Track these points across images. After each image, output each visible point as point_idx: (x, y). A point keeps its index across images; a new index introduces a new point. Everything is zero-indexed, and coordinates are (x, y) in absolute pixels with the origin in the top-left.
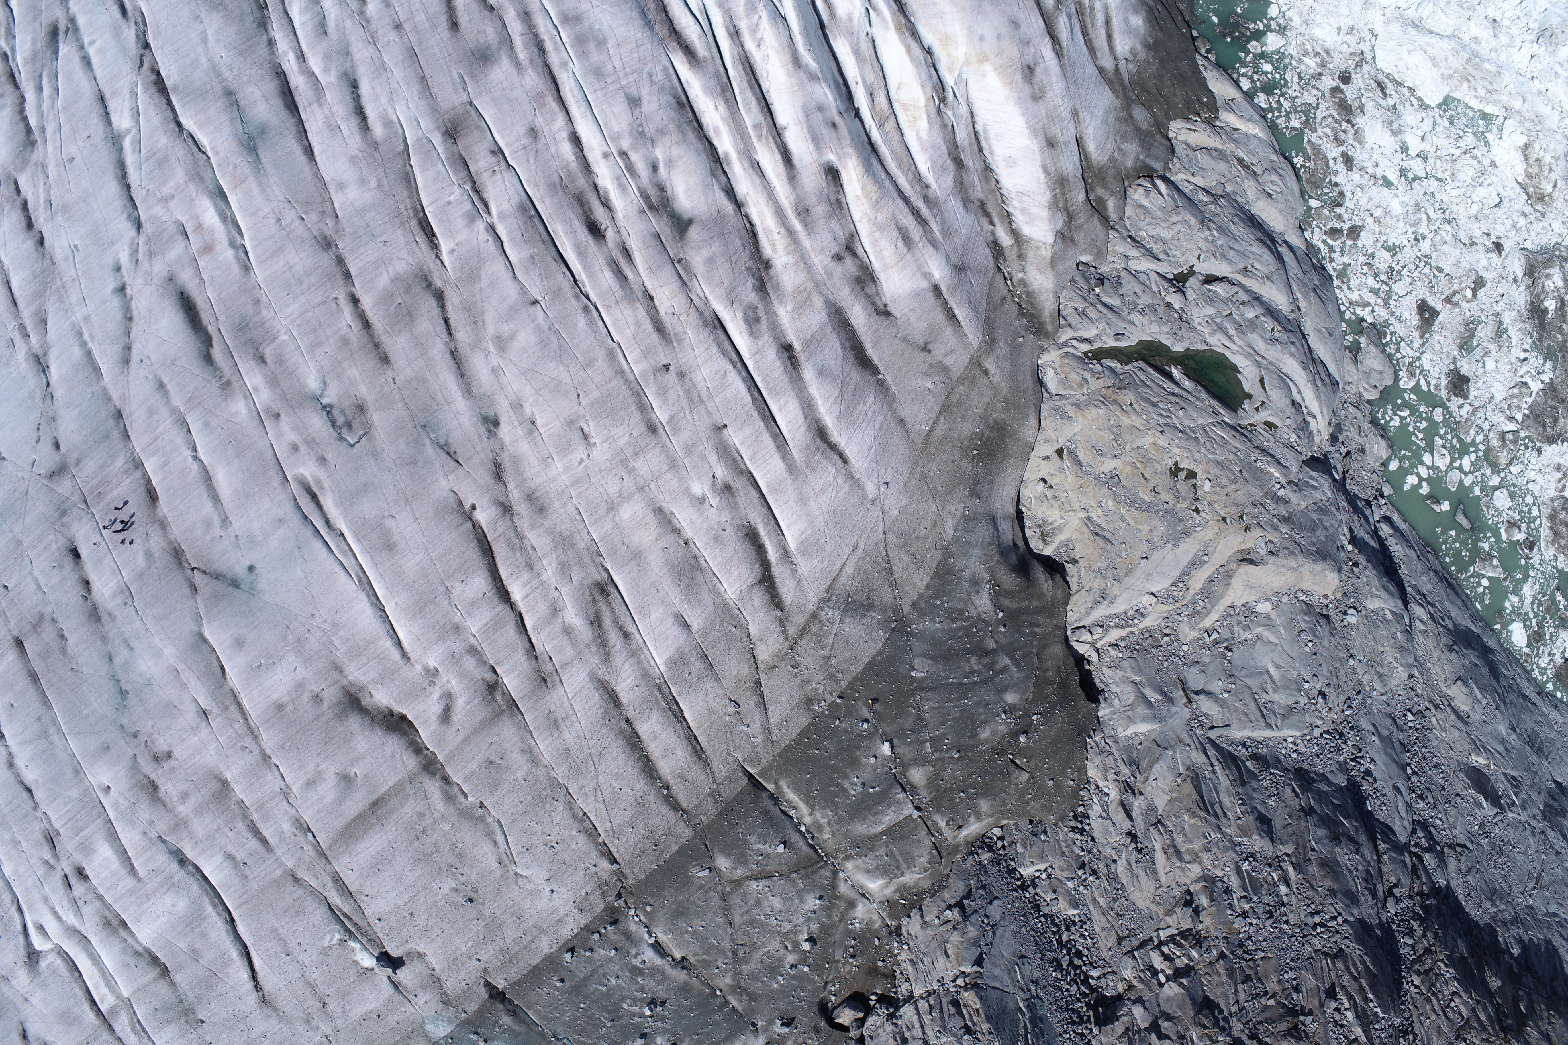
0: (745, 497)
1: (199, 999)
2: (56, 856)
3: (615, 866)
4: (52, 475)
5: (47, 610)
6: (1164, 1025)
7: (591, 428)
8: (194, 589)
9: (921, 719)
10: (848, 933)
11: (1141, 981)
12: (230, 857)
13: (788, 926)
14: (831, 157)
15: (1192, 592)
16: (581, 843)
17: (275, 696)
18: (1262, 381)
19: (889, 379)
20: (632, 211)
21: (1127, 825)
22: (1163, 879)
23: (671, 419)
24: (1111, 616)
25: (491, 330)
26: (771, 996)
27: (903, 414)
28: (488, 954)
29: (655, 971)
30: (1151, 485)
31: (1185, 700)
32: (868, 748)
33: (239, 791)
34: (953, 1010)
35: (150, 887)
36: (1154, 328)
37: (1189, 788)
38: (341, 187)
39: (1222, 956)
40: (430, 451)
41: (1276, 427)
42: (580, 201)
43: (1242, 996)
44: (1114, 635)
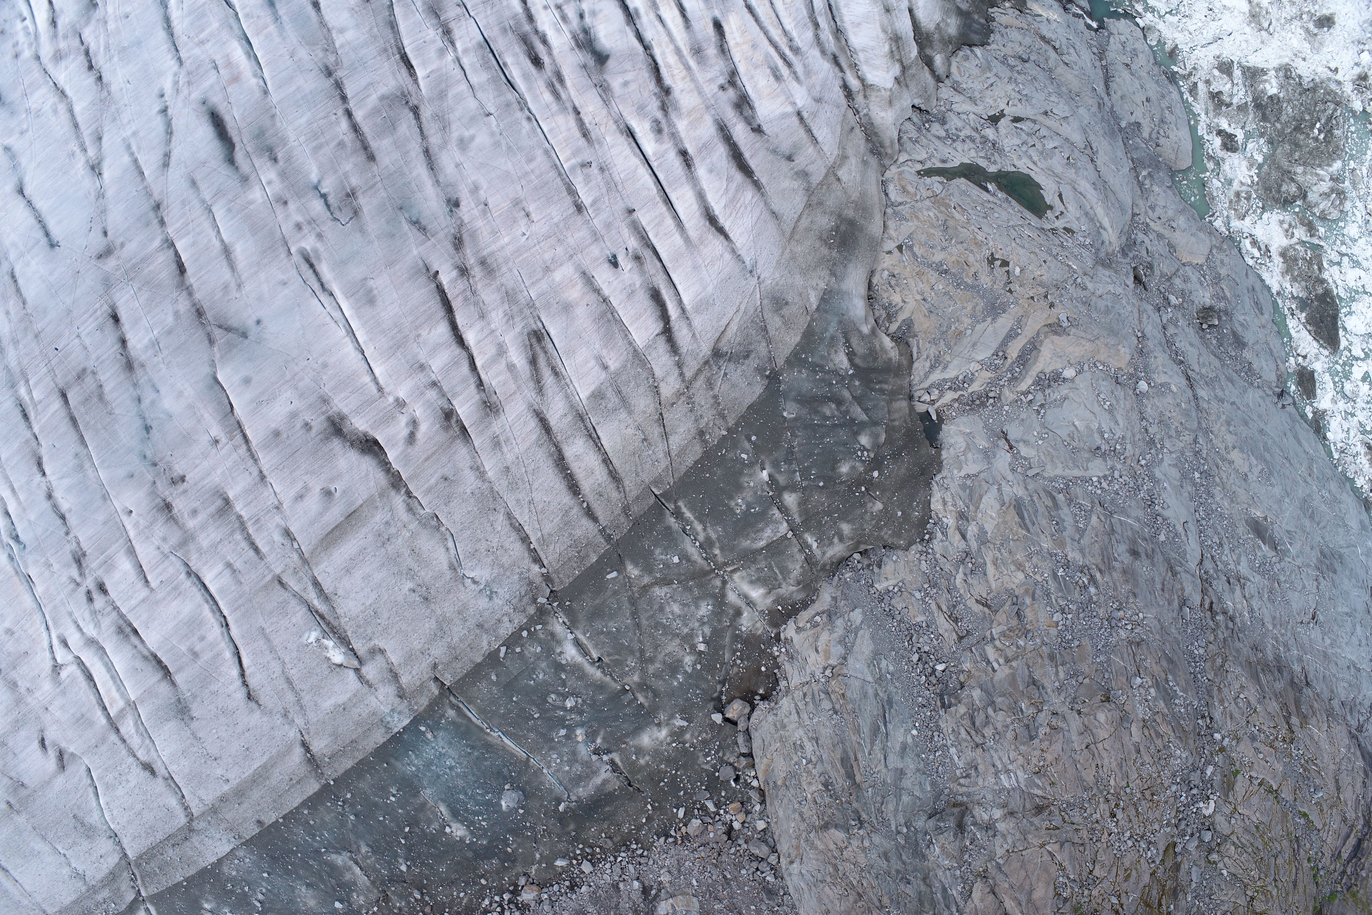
0: (651, 265)
1: (195, 697)
2: (82, 574)
3: (544, 570)
4: (100, 257)
5: (90, 364)
6: (999, 700)
7: (531, 208)
8: (211, 342)
9: (792, 453)
10: (736, 638)
11: (979, 670)
12: (229, 565)
13: (686, 630)
14: (717, 13)
15: (1009, 361)
16: (517, 549)
17: (273, 425)
18: (1060, 196)
19: (763, 181)
20: (566, 48)
21: (962, 545)
22: (993, 586)
23: (594, 202)
24: (945, 380)
25: (455, 135)
26: (672, 694)
27: (775, 207)
28: (438, 651)
29: (575, 669)
30: (972, 270)
31: (1007, 447)
32: (750, 475)
33: (239, 507)
34: (823, 696)
35: (160, 596)
36: (973, 154)
37: (1012, 512)
38: (342, 31)
39: (1044, 643)
40: (406, 227)
41: (1073, 232)
42: (525, 40)
43: (1062, 675)
44: (949, 396)
